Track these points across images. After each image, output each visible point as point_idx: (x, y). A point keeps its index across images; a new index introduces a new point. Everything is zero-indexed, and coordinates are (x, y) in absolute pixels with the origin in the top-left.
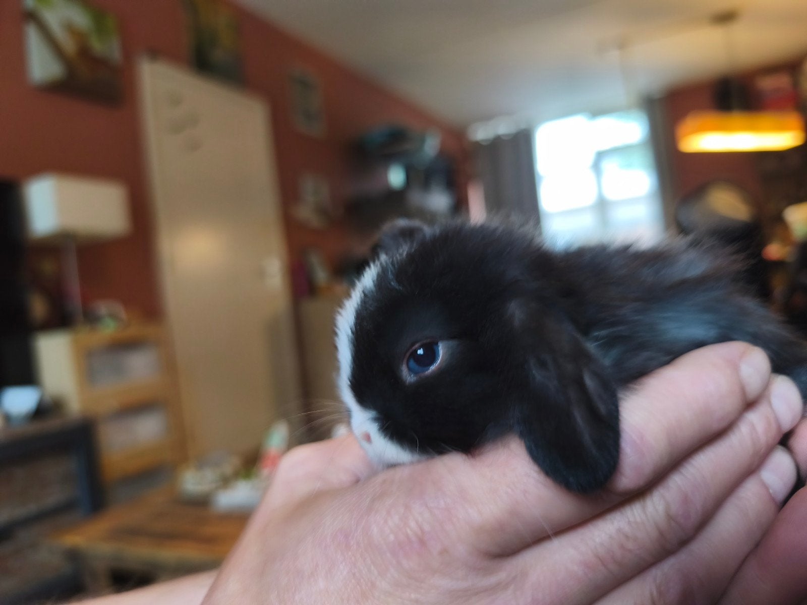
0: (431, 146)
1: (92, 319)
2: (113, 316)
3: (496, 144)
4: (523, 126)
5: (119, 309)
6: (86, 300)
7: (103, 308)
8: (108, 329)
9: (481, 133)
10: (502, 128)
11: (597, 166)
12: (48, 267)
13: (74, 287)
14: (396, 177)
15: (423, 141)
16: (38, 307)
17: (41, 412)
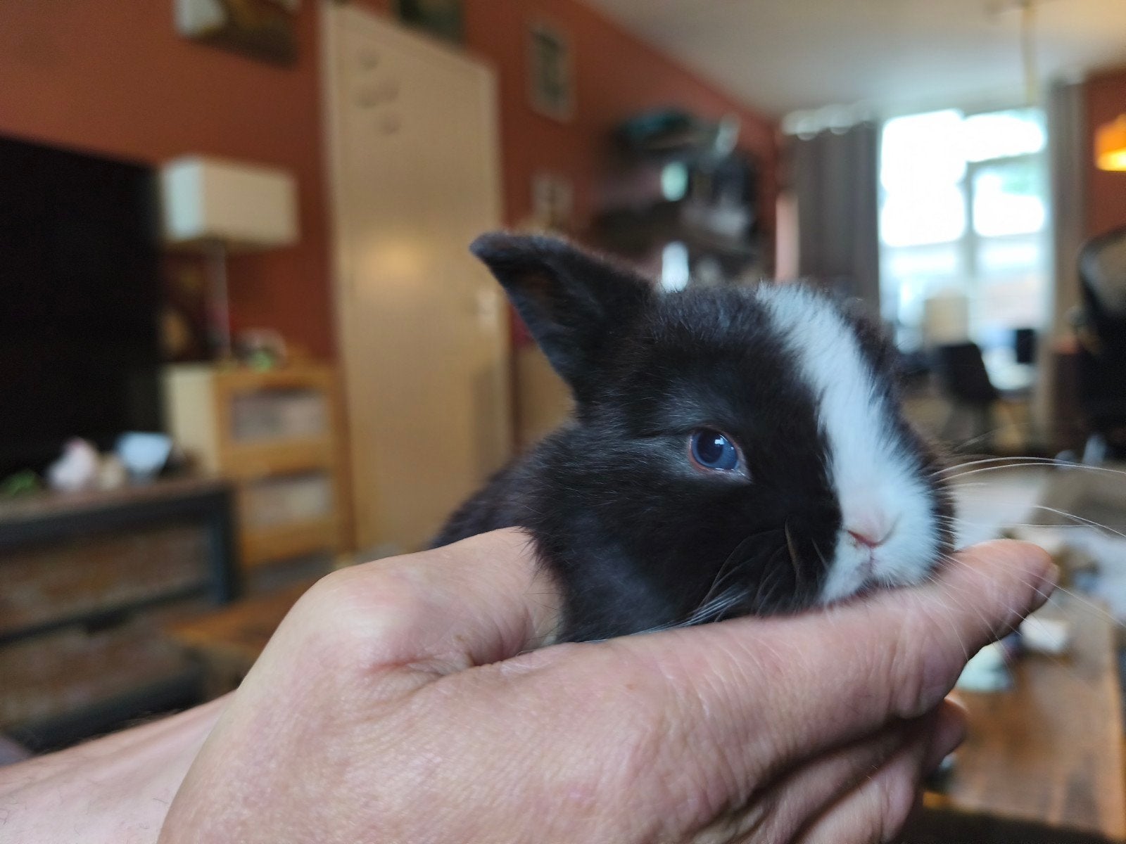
0: (725, 141)
1: (241, 353)
2: (268, 351)
3: (822, 140)
4: (866, 117)
5: (279, 344)
6: (236, 327)
7: (258, 339)
8: (261, 369)
9: (801, 126)
10: (835, 119)
11: (968, 184)
12: (188, 280)
13: (221, 307)
14: (672, 182)
15: (714, 132)
16: (174, 332)
17: (171, 468)
